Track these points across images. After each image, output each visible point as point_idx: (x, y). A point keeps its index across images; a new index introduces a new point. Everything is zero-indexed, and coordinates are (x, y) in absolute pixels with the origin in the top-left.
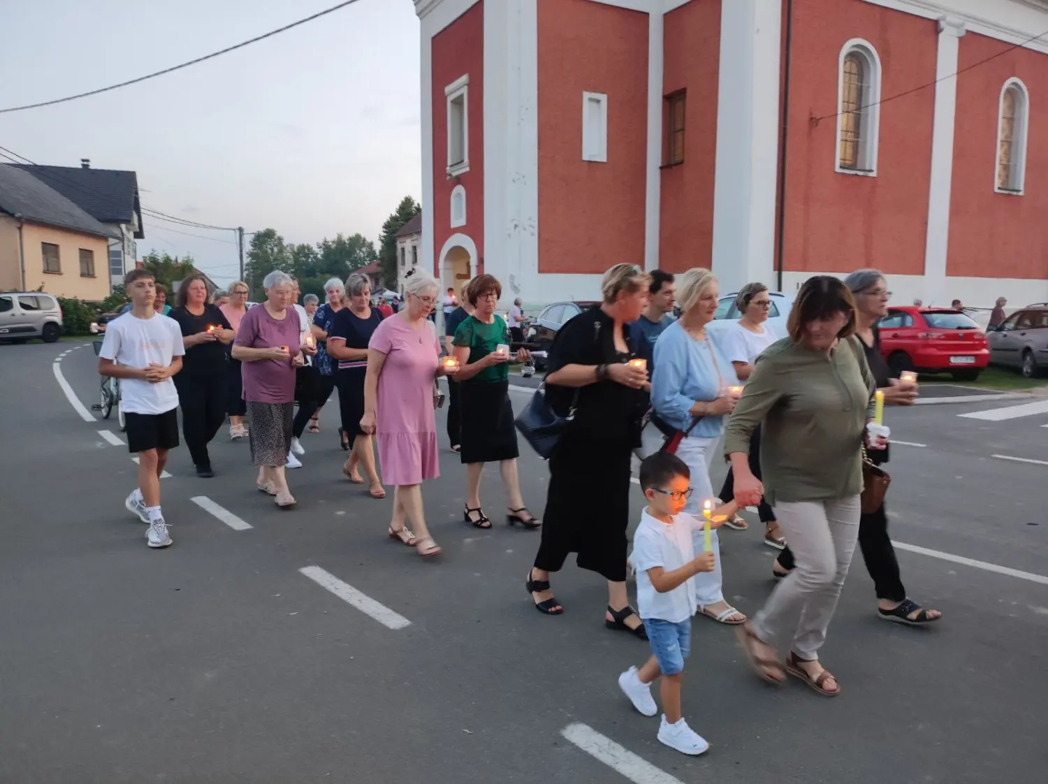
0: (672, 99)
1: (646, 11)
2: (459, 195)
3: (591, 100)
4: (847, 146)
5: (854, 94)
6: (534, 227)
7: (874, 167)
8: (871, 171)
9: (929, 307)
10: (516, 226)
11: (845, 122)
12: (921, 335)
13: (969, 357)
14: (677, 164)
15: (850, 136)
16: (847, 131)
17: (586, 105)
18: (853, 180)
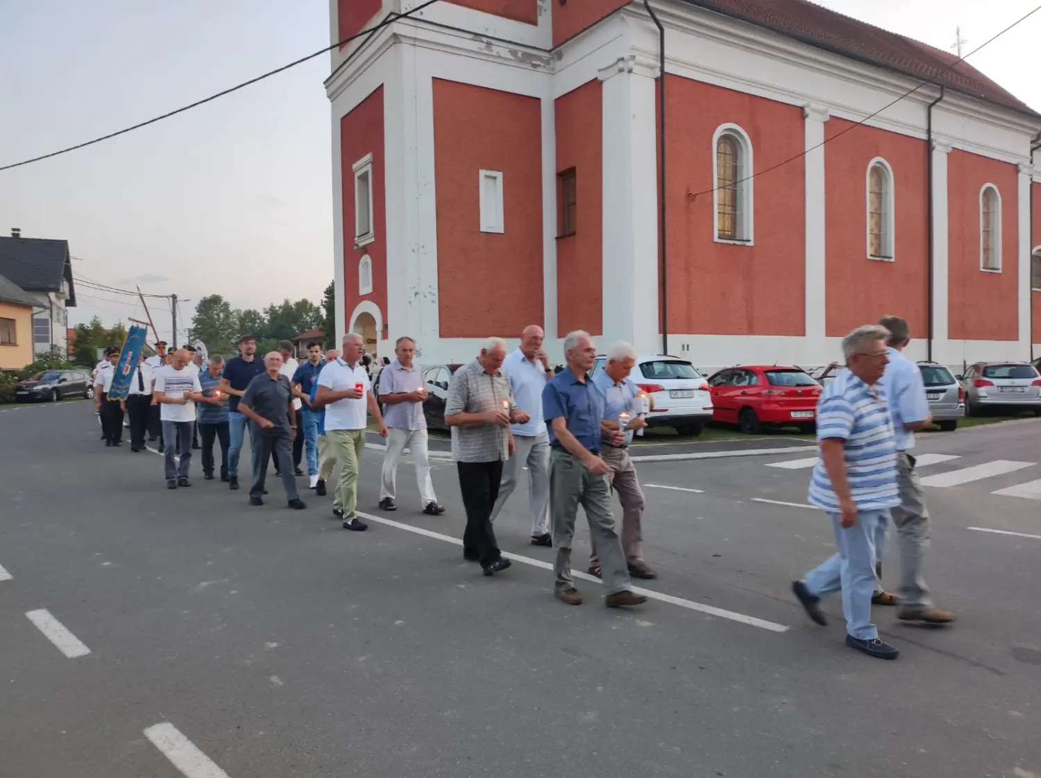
0: (565, 176)
1: (538, 96)
2: (366, 263)
3: (486, 177)
4: (726, 218)
5: (729, 172)
6: (434, 295)
7: (751, 238)
8: (749, 241)
9: (775, 366)
10: (416, 294)
11: (722, 197)
12: (765, 392)
13: (808, 412)
14: (569, 235)
15: (728, 210)
16: (725, 205)
17: (483, 183)
18: (732, 249)
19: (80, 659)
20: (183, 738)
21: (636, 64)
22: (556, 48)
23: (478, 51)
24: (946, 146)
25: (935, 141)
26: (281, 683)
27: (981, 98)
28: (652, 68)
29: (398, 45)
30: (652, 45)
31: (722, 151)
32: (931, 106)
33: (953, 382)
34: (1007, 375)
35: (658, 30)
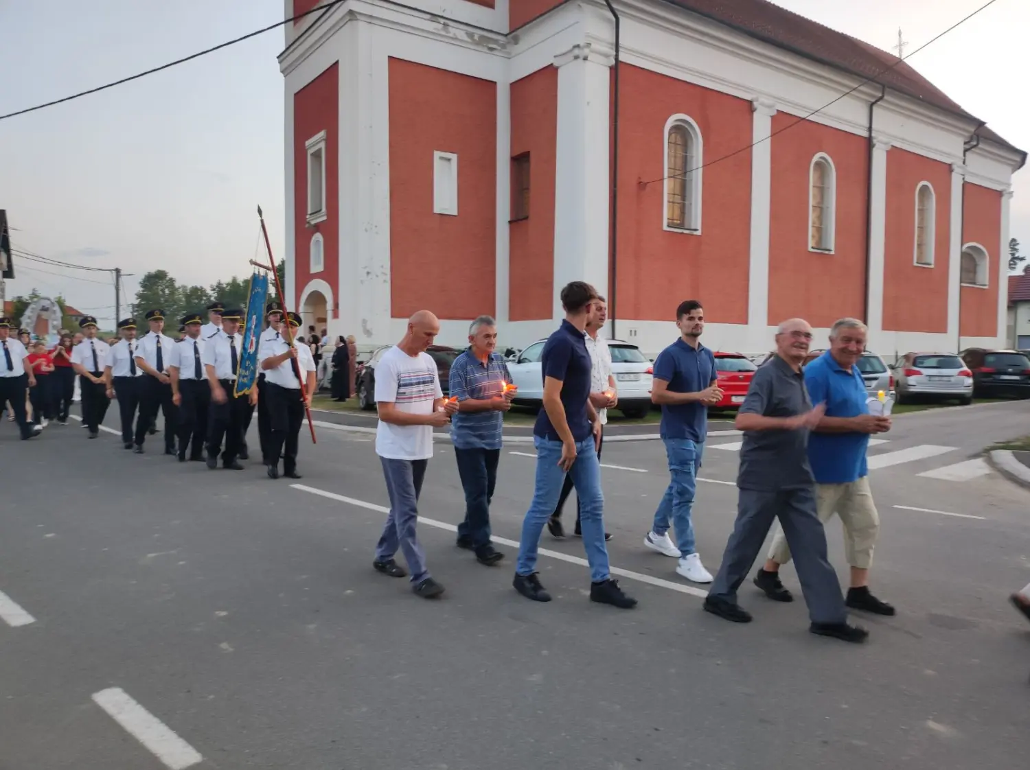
0: (520, 161)
1: (494, 80)
2: (318, 241)
3: (441, 158)
4: (675, 207)
5: (679, 162)
7: (699, 227)
8: (696, 230)
9: (720, 352)
10: (368, 273)
11: (672, 186)
14: (523, 220)
15: (678, 199)
16: (674, 194)
17: (437, 164)
18: (680, 239)
19: (25, 628)
20: (133, 702)
21: (592, 51)
22: (513, 31)
23: (434, 31)
24: (886, 144)
25: (875, 138)
26: (231, 650)
27: (919, 99)
28: (607, 56)
29: (355, 22)
30: (607, 34)
31: (673, 141)
32: (872, 105)
33: (885, 371)
34: (935, 365)
35: (614, 19)
